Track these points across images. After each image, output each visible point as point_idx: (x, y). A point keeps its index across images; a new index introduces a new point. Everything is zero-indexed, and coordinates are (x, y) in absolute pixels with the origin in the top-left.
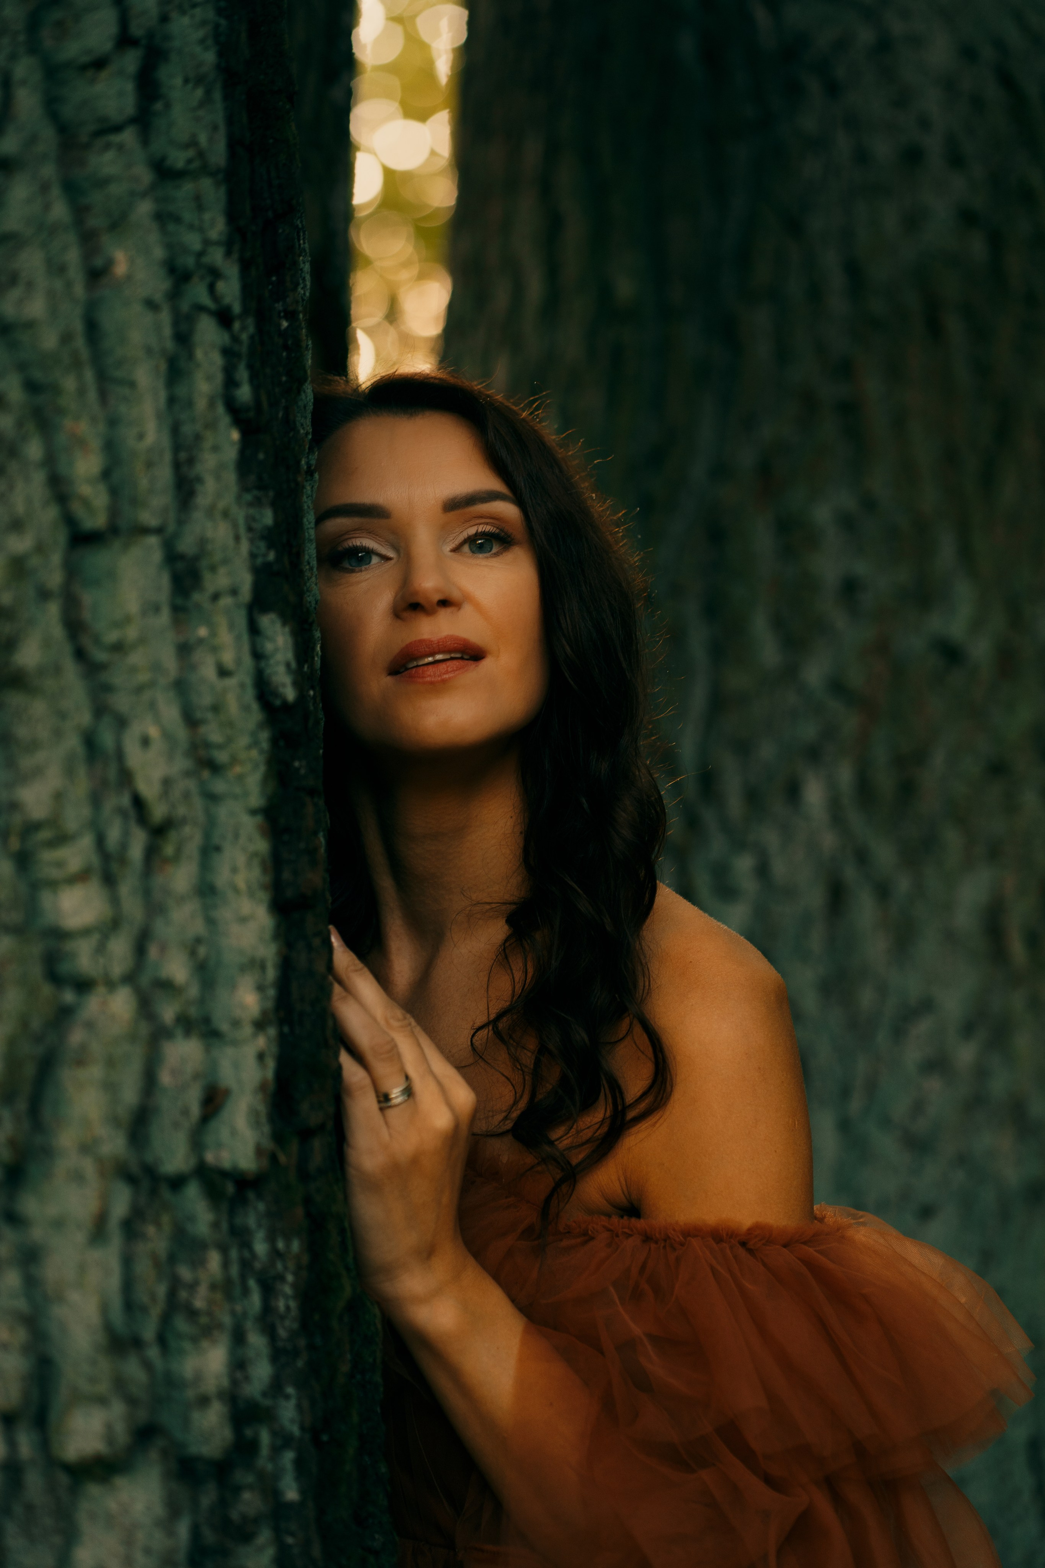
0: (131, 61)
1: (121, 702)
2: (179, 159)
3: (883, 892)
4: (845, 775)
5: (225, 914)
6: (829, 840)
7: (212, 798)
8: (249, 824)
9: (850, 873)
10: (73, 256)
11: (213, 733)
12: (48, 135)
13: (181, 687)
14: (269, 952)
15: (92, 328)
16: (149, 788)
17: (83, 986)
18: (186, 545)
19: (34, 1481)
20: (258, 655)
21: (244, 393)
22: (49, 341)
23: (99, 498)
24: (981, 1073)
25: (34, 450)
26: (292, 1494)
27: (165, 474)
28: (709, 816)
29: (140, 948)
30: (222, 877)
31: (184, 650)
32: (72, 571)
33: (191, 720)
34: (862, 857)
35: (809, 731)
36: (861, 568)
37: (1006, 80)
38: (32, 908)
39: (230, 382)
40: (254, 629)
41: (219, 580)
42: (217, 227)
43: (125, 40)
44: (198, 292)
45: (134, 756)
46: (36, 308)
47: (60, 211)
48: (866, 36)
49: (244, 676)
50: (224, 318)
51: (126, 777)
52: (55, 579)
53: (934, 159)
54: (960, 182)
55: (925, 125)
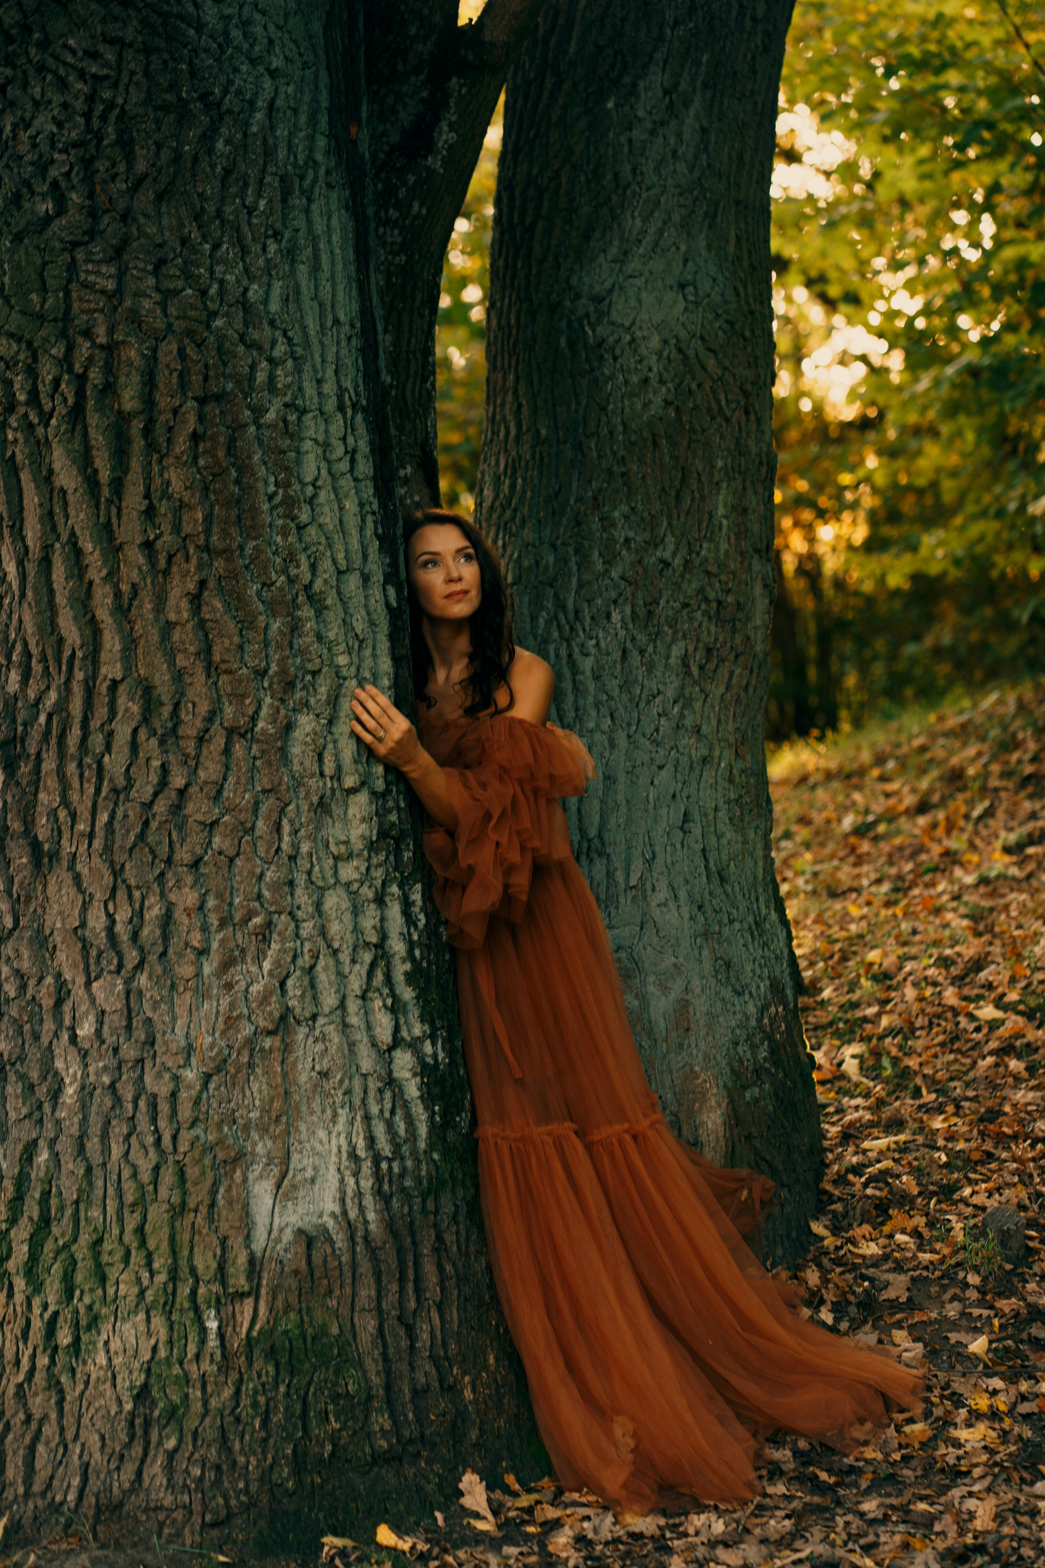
0: (348, 457)
1: (351, 611)
2: (361, 477)
3: (642, 652)
4: (628, 610)
5: (379, 661)
6: (622, 633)
7: (374, 632)
8: (385, 639)
9: (629, 644)
10: (336, 507)
11: (375, 617)
12: (329, 479)
13: (366, 606)
14: (391, 670)
15: (341, 521)
16: (359, 631)
17: (345, 679)
18: (366, 571)
19: (338, 793)
20: (385, 596)
21: (380, 531)
22: (331, 527)
23: (344, 563)
24: (682, 716)
25: (328, 554)
26: (402, 805)
27: (360, 555)
28: (578, 626)
29: (358, 670)
30: (378, 652)
31: (366, 597)
32: (338, 580)
33: (368, 613)
34: (633, 639)
35: (613, 594)
36: (631, 534)
37: (680, 351)
38: (332, 661)
39: (376, 528)
40: (384, 589)
41: (375, 579)
42: (371, 491)
43: (346, 452)
44: (367, 508)
45: (355, 624)
46: (328, 520)
47: (333, 496)
48: (628, 338)
49: (382, 601)
50: (374, 513)
51: (353, 629)
52: (334, 583)
53: (654, 382)
54: (664, 390)
55: (650, 369)
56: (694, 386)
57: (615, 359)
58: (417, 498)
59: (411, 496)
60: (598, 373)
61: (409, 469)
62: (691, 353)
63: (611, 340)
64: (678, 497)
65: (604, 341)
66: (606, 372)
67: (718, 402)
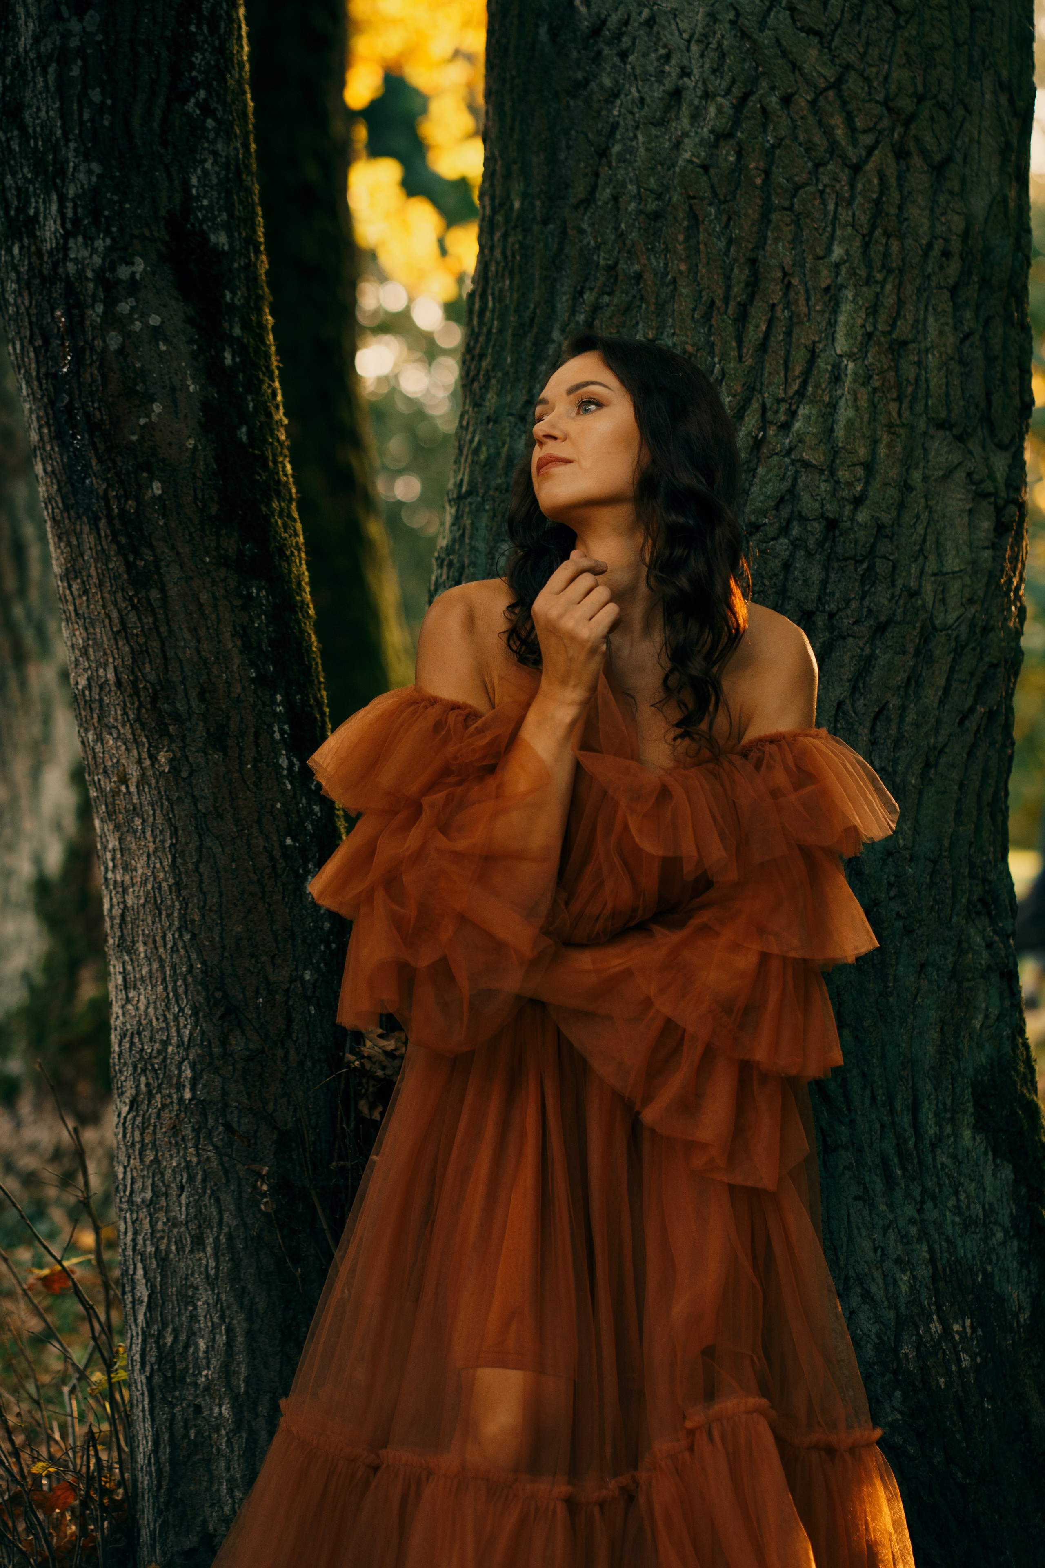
53: (691, 96)
54: (712, 110)
55: (685, 72)
56: (774, 101)
57: (624, 55)
58: (155, 320)
59: (143, 316)
60: (593, 85)
61: (140, 266)
62: (765, 38)
63: (614, 20)
64: (742, 316)
65: (604, 22)
66: (607, 82)
67: (828, 132)
